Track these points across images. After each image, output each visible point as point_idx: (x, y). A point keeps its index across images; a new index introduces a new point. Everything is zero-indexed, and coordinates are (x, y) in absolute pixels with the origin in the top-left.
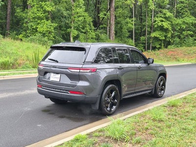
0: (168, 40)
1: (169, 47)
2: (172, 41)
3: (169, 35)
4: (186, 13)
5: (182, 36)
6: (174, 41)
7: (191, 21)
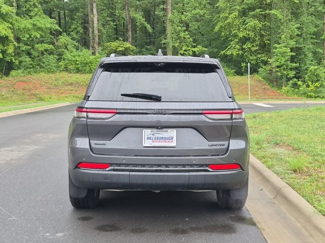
0: (8, 59)
1: (13, 73)
2: (17, 62)
3: (11, 50)
4: (36, 9)
5: (35, 53)
6: (21, 62)
7: (48, 26)
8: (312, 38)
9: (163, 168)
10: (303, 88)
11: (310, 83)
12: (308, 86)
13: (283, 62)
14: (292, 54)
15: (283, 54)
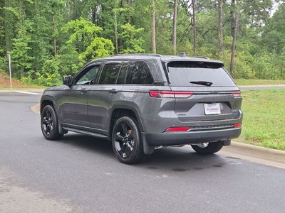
8: (44, 36)
9: (220, 127)
10: (41, 78)
11: (48, 74)
12: (46, 77)
13: (21, 55)
14: (29, 48)
15: (21, 48)
